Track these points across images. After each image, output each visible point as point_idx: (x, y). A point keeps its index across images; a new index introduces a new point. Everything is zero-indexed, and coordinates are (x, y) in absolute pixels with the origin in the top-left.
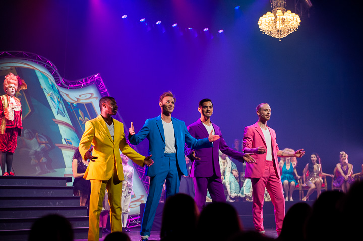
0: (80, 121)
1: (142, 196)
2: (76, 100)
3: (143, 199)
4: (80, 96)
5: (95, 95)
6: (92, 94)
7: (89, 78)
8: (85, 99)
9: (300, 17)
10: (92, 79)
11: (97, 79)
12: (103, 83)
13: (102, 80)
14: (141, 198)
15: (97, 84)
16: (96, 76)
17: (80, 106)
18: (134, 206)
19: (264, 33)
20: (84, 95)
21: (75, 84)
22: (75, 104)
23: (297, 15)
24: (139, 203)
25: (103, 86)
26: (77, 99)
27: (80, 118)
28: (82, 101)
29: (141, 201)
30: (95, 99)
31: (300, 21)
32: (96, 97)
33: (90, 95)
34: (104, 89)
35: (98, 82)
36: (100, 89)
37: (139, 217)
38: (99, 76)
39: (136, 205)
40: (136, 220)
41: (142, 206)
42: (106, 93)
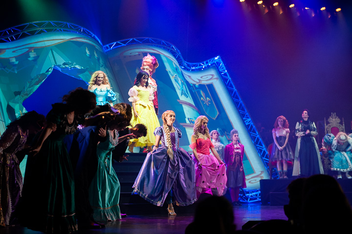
0: (202, 101)
1: (262, 172)
2: (198, 81)
3: (262, 175)
4: (201, 77)
5: (215, 76)
6: (212, 75)
7: (210, 61)
8: (206, 80)
10: (212, 61)
11: (217, 61)
12: (223, 65)
13: (222, 62)
14: (261, 174)
15: (216, 66)
16: (216, 58)
17: (202, 87)
18: (255, 181)
20: (206, 77)
21: (197, 66)
22: (197, 85)
24: (259, 179)
25: (223, 68)
26: (199, 80)
27: (202, 98)
28: (204, 82)
29: (261, 177)
30: (216, 80)
32: (217, 78)
33: (211, 76)
34: (224, 70)
35: (218, 63)
36: (220, 70)
37: (260, 192)
38: (219, 58)
39: (256, 180)
40: (256, 195)
41: (262, 182)
42: (225, 74)
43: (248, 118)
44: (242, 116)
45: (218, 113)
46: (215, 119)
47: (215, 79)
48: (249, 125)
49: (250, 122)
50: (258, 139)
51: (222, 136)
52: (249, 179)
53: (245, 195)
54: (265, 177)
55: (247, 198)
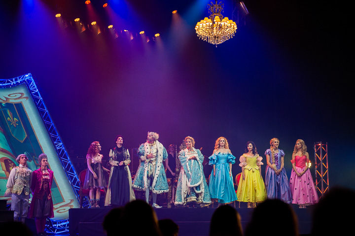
0: (9, 121)
1: (71, 200)
2: (5, 100)
3: (72, 204)
4: (9, 95)
5: (25, 95)
6: (22, 94)
7: (20, 78)
8: (14, 99)
9: (237, 24)
10: (22, 79)
11: (28, 78)
12: (34, 83)
13: (33, 80)
14: (70, 203)
15: (27, 84)
16: (27, 76)
17: (9, 106)
18: (63, 211)
19: (201, 38)
20: (14, 95)
21: (5, 83)
22: (3, 104)
23: (234, 23)
24: (68, 208)
25: (34, 86)
26: (6, 98)
27: (8, 118)
28: (11, 101)
29: (70, 206)
31: (236, 28)
32: (26, 98)
33: (20, 95)
34: (35, 89)
35: (29, 81)
36: (31, 89)
37: (68, 222)
38: (30, 76)
39: (65, 209)
40: (65, 225)
41: (71, 211)
42: (37, 94)
43: (60, 142)
44: (53, 140)
45: (26, 136)
46: (22, 142)
47: (25, 98)
48: (60, 149)
49: (61, 146)
50: (69, 165)
51: (30, 161)
52: (57, 208)
53: (52, 226)
54: (75, 205)
55: (54, 229)
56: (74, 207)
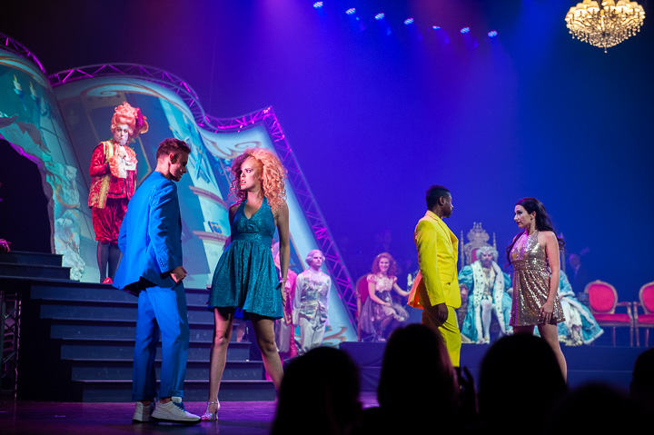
1: (343, 328)
2: (230, 153)
3: (344, 334)
4: (236, 146)
6: (257, 143)
7: (254, 115)
9: (645, 10)
10: (258, 116)
11: (267, 116)
12: (278, 124)
13: (276, 118)
14: (341, 332)
15: (265, 126)
16: (266, 111)
19: (576, 37)
20: (245, 145)
21: (229, 124)
22: (227, 160)
23: (640, 7)
25: (278, 130)
26: (232, 151)
29: (342, 338)
31: (644, 17)
33: (255, 145)
34: (280, 135)
35: (270, 121)
36: (272, 134)
38: (271, 111)
42: (282, 142)
43: (320, 227)
44: (310, 222)
48: (323, 239)
49: (324, 234)
50: (339, 267)
54: (349, 337)
56: (347, 340)
